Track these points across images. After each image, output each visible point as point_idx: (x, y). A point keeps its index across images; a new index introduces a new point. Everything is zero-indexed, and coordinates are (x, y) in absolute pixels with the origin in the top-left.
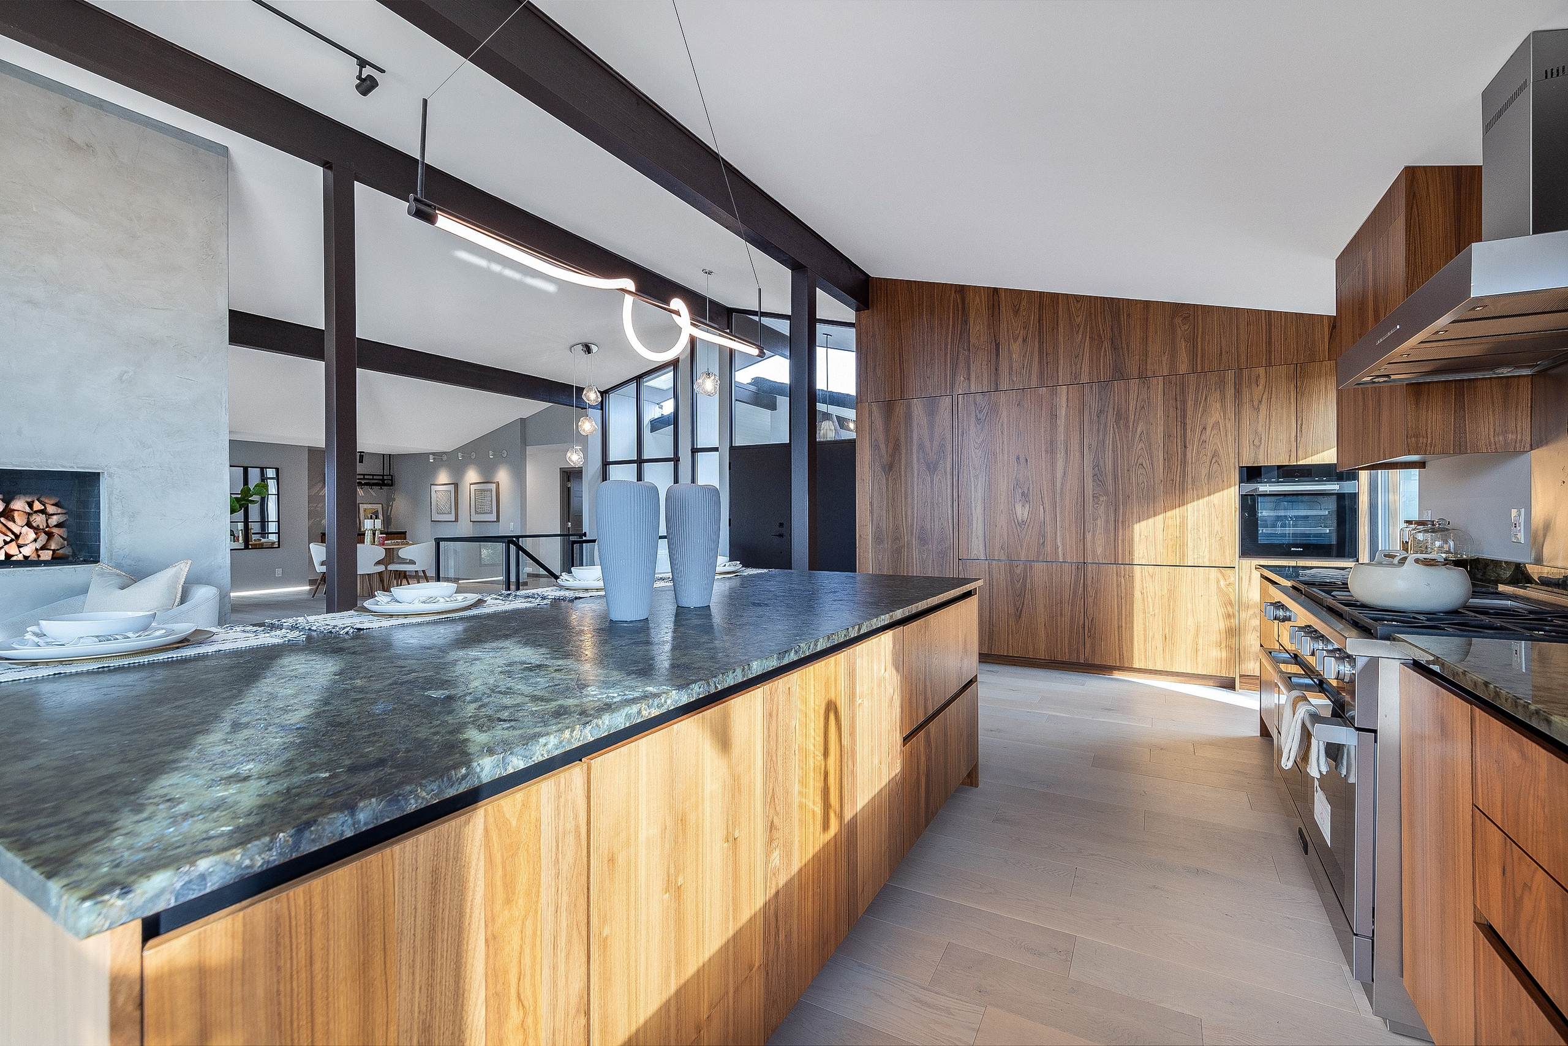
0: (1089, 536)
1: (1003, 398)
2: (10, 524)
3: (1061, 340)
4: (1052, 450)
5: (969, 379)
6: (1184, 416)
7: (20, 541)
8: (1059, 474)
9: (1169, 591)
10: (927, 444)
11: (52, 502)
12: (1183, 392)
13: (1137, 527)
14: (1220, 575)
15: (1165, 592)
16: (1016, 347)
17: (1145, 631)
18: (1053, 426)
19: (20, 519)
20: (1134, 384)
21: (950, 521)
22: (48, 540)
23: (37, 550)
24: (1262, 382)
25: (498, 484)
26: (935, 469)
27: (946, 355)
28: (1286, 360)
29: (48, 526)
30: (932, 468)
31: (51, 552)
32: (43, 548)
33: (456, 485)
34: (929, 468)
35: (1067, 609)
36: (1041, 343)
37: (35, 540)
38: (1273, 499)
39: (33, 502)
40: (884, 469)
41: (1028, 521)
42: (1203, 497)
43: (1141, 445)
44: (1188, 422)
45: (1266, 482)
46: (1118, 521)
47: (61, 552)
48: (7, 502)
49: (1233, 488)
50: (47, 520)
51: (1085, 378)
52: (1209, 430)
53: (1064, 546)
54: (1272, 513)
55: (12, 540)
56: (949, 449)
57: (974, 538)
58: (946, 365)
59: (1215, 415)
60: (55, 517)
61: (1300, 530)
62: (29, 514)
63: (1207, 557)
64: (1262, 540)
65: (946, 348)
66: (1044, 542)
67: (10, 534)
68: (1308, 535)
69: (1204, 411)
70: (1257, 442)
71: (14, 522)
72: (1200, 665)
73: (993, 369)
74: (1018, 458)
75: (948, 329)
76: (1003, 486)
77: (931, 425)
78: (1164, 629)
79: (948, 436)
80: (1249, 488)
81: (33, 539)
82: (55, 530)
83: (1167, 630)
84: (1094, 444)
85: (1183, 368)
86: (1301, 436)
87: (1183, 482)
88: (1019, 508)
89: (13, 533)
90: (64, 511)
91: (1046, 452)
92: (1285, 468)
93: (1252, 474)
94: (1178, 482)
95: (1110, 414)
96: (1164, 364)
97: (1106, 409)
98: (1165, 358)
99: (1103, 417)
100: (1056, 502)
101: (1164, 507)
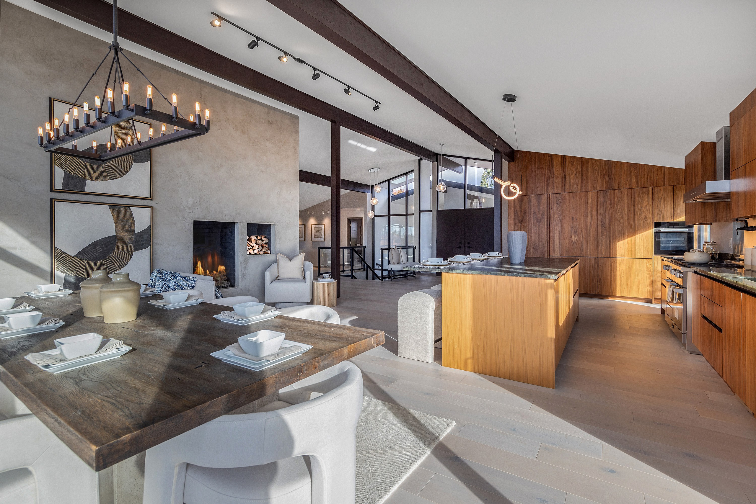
0: (600, 248)
1: (567, 196)
2: (250, 243)
3: (589, 174)
4: (586, 216)
5: (554, 188)
6: (634, 204)
7: (254, 249)
8: (589, 224)
9: (629, 267)
10: (537, 212)
11: (264, 236)
12: (634, 194)
13: (618, 244)
14: (647, 262)
15: (628, 268)
16: (572, 177)
17: (620, 282)
18: (586, 207)
19: (253, 242)
20: (617, 191)
21: (546, 242)
22: (262, 248)
23: (259, 251)
24: (662, 191)
25: (325, 225)
26: (540, 222)
27: (545, 179)
28: (670, 184)
29: (262, 244)
30: (539, 221)
31: (263, 252)
32: (261, 251)
33: (305, 226)
34: (538, 221)
35: (591, 274)
36: (582, 176)
37: (258, 248)
38: (666, 234)
39: (258, 236)
40: (519, 221)
41: (577, 241)
42: (641, 233)
43: (619, 214)
44: (636, 205)
45: (663, 228)
46: (611, 242)
47: (266, 252)
48: (250, 237)
49: (652, 230)
50: (262, 242)
51: (598, 189)
52: (643, 208)
53: (590, 251)
54: (665, 239)
55: (251, 248)
56: (546, 214)
57: (556, 249)
58: (545, 182)
59: (646, 203)
60: (264, 241)
61: (675, 245)
62: (256, 240)
63: (643, 255)
64: (661, 249)
65: (545, 176)
66: (583, 249)
67: (250, 246)
68: (679, 247)
69: (642, 202)
70: (660, 213)
71: (252, 243)
72: (640, 294)
73: (563, 184)
74: (573, 218)
75: (545, 170)
76: (567, 228)
77: (539, 205)
78: (627, 281)
79: (546, 210)
80: (657, 229)
81: (257, 248)
82: (265, 245)
83: (628, 282)
84: (602, 213)
85: (634, 186)
86: (675, 211)
87: (634, 226)
88: (573, 237)
89: (251, 246)
90: (267, 239)
91: (584, 216)
92: (670, 223)
93: (657, 225)
94: (632, 227)
95: (608, 202)
96: (627, 184)
97: (606, 200)
98: (628, 182)
99: (605, 203)
100: (587, 235)
101: (627, 237)
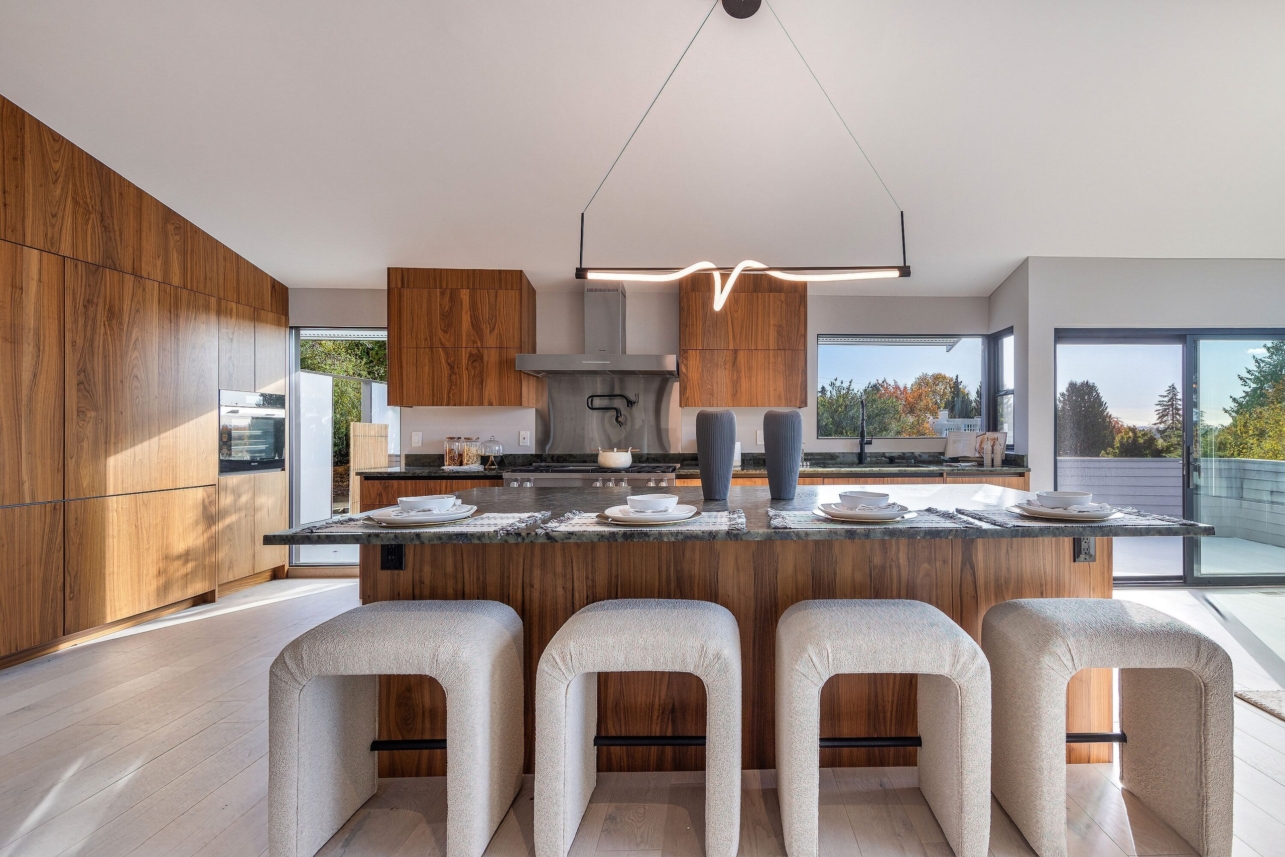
0: (71, 465)
3: (29, 180)
8: (26, 376)
12: (176, 304)
13: (112, 461)
24: (234, 315)
28: (248, 302)
35: (37, 571)
42: (192, 419)
43: (136, 354)
46: (110, 442)
49: (215, 410)
51: (65, 250)
53: (32, 481)
70: (230, 370)
84: (80, 342)
85: (177, 280)
94: (171, 400)
95: (101, 305)
96: (159, 268)
97: (95, 300)
98: (159, 263)
99: (91, 309)
100: (19, 416)
101: (159, 430)
